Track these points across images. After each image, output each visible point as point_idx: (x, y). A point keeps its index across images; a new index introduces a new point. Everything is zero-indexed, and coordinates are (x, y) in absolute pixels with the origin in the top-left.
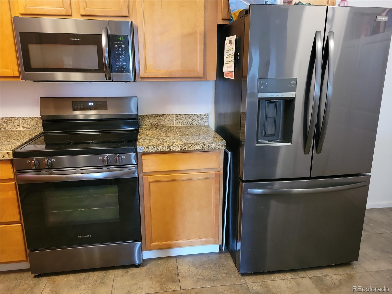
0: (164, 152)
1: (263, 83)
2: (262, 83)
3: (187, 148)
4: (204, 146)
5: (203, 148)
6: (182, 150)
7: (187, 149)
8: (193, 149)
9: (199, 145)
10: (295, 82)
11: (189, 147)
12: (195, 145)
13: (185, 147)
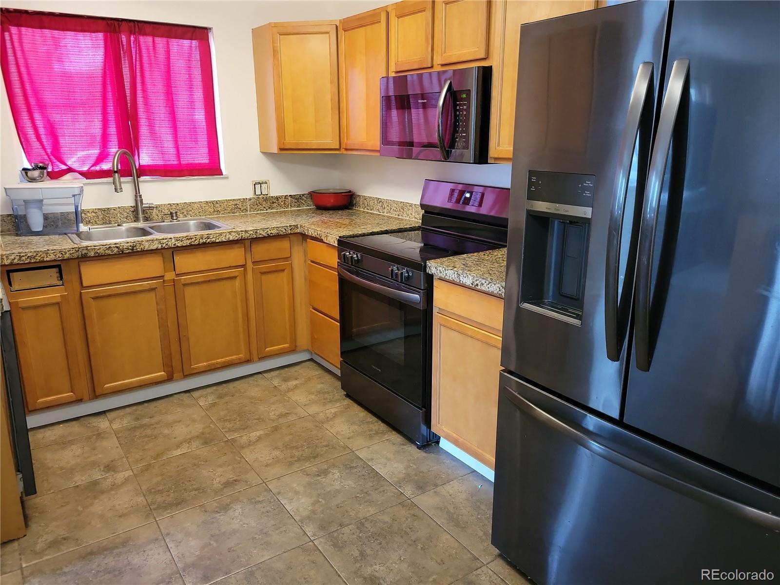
0: (452, 282)
1: (535, 180)
2: (532, 180)
3: (479, 284)
4: (501, 289)
5: (500, 292)
6: (473, 286)
7: (479, 287)
8: (488, 290)
9: (495, 284)
10: (591, 184)
11: (482, 284)
12: (490, 283)
13: (478, 282)
